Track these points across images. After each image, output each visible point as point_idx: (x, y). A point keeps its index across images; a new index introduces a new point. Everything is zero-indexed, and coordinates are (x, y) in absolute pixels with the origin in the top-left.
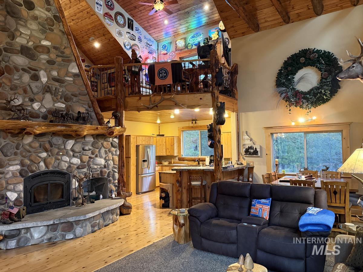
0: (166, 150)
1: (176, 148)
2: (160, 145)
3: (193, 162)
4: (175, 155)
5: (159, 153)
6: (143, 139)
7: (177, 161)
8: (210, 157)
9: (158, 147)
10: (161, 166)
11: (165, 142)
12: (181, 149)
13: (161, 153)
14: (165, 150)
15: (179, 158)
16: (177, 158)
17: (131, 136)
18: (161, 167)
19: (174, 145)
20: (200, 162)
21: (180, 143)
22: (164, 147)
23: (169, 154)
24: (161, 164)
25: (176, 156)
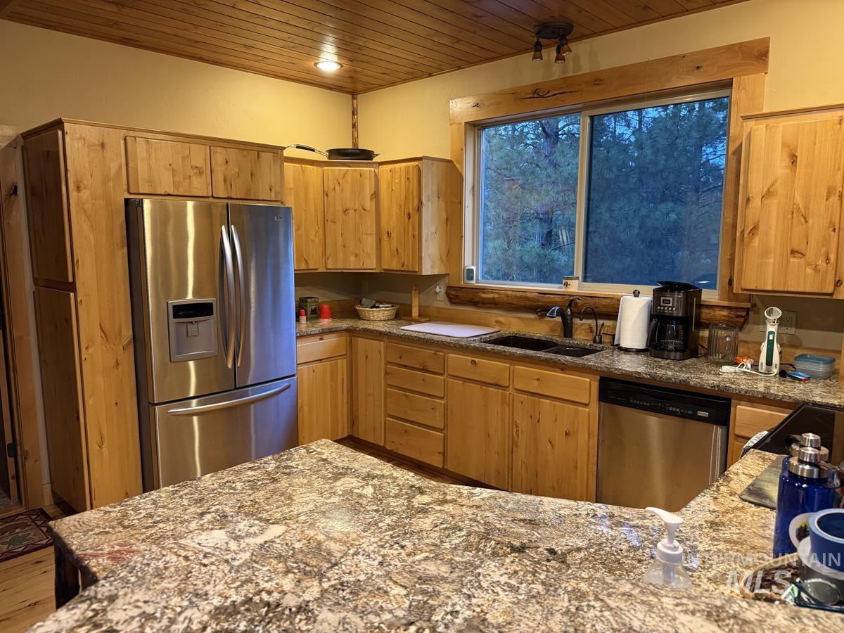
0: (379, 241)
1: (433, 229)
2: (346, 211)
3: (532, 316)
4: (427, 270)
5: (340, 256)
6: (186, 158)
7: (441, 305)
8: (657, 294)
9: (334, 222)
10: (347, 330)
11: (376, 195)
12: (461, 237)
13: (352, 258)
14: (370, 241)
15: (449, 287)
16: (440, 289)
17: (66, 125)
18: (343, 338)
19: (419, 209)
20: (577, 321)
21: (461, 203)
22: (369, 225)
23: (394, 265)
24: (356, 316)
25: (434, 279)
